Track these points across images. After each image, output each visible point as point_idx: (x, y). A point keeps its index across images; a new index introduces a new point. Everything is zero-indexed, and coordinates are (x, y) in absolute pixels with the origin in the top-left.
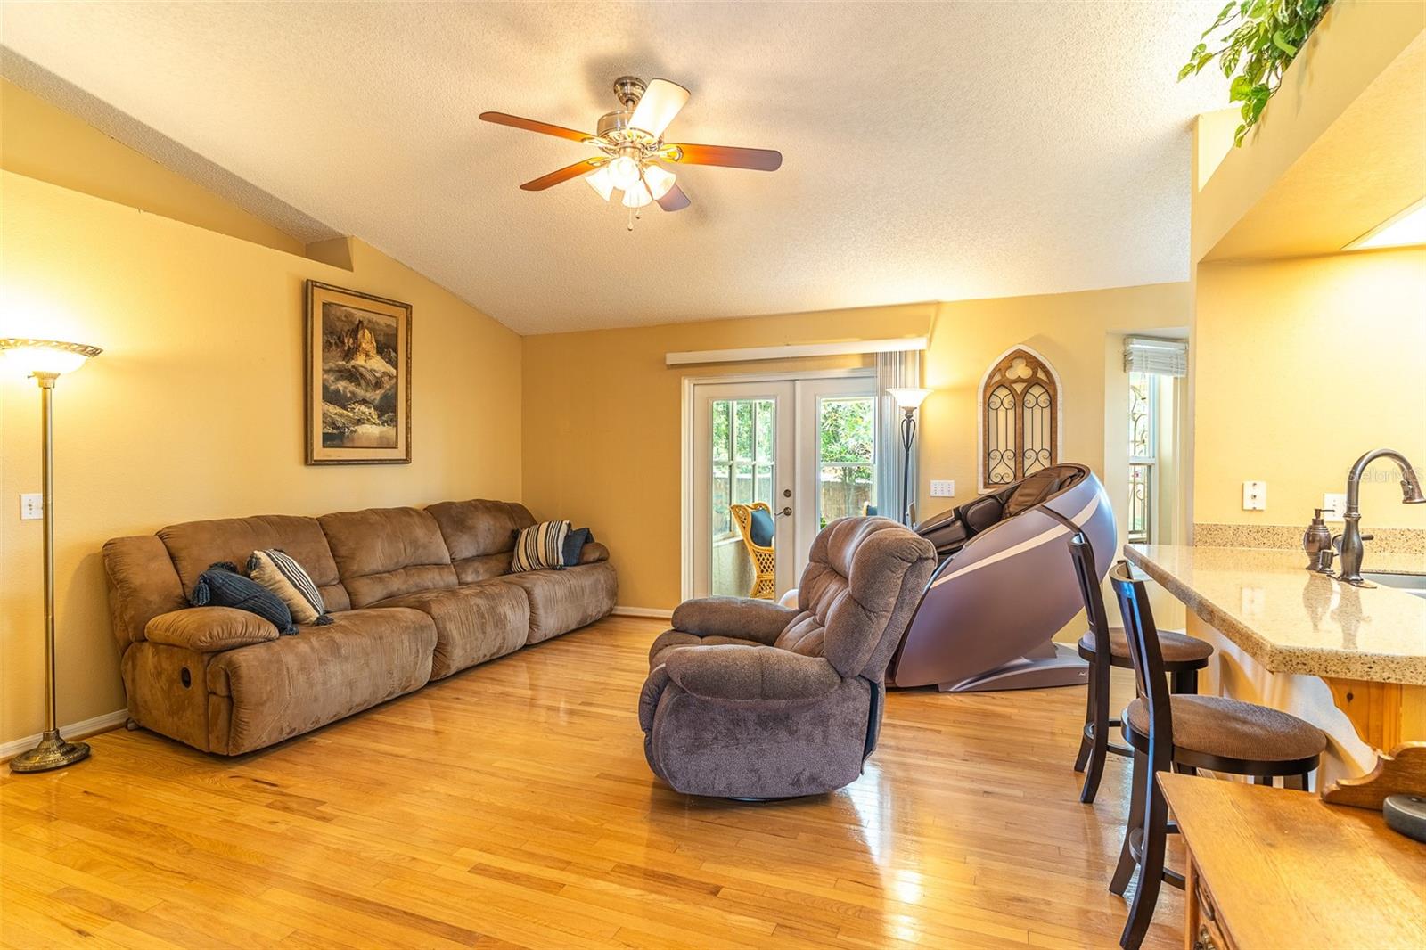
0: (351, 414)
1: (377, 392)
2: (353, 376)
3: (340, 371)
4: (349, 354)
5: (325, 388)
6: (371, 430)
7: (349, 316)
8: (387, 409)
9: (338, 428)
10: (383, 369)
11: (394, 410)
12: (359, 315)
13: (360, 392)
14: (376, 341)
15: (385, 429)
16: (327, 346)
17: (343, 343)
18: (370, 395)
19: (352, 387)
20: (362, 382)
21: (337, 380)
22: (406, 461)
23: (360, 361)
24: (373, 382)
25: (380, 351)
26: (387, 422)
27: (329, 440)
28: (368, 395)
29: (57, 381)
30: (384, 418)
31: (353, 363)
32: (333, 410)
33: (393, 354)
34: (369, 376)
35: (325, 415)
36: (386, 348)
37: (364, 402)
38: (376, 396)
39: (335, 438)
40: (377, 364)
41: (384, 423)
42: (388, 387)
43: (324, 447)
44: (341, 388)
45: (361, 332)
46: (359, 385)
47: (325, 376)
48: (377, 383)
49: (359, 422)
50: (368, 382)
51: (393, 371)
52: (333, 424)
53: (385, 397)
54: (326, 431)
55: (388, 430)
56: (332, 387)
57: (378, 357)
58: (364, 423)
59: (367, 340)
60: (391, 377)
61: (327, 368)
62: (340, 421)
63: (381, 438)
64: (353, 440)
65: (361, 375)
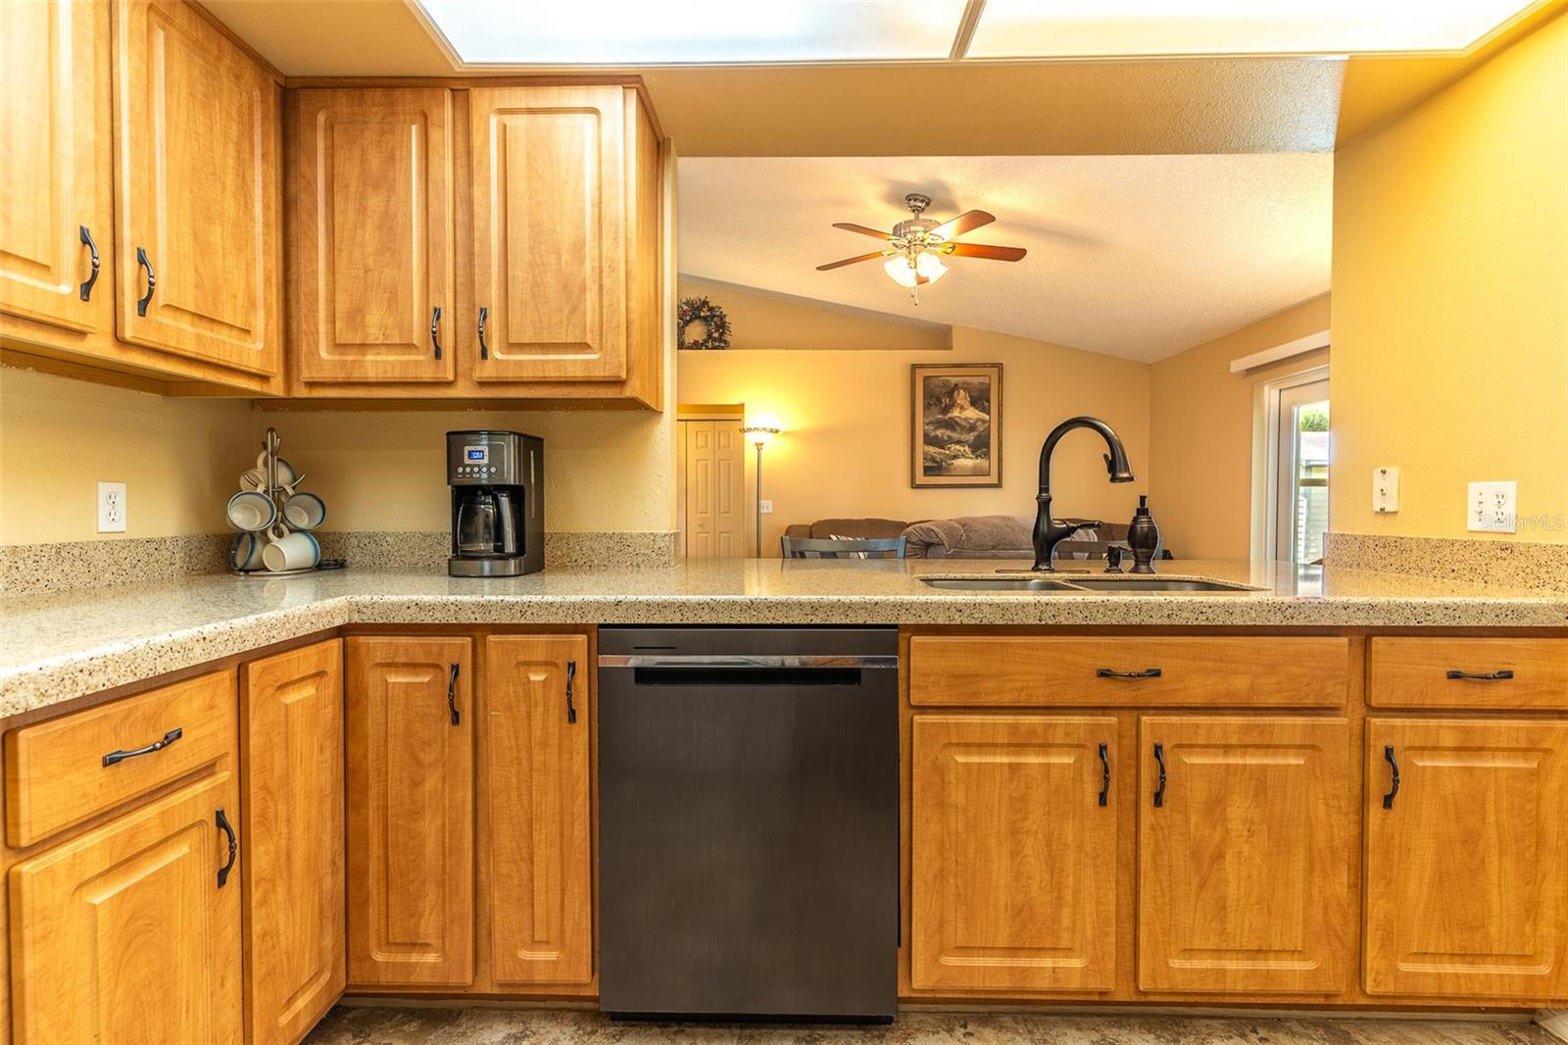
0: (948, 452)
1: (972, 434)
2: (951, 425)
3: (938, 422)
4: (947, 409)
5: (926, 435)
6: (967, 462)
7: (946, 383)
8: (980, 446)
9: (937, 462)
10: (976, 417)
11: (987, 445)
12: (954, 380)
13: (955, 436)
14: (970, 396)
15: (979, 460)
16: (927, 406)
17: (941, 403)
18: (964, 437)
19: (949, 433)
20: (957, 428)
21: (936, 428)
22: (999, 485)
23: (955, 413)
24: (968, 427)
25: (974, 403)
26: (980, 456)
27: (928, 471)
28: (963, 437)
29: (764, 447)
30: (978, 453)
31: (949, 415)
32: (932, 450)
33: (986, 404)
34: (963, 423)
35: (925, 453)
36: (980, 400)
37: (959, 442)
38: (971, 437)
39: (934, 468)
40: (972, 414)
41: (977, 457)
42: (981, 429)
43: (925, 475)
44: (939, 435)
45: (956, 392)
46: (955, 430)
47: (926, 427)
48: (971, 428)
49: (955, 457)
50: (962, 428)
51: (987, 417)
52: (933, 460)
53: (978, 437)
54: (927, 464)
55: (982, 462)
56: (933, 434)
57: (972, 408)
58: (959, 458)
59: (962, 397)
60: (984, 422)
61: (927, 421)
62: (938, 458)
63: (975, 467)
64: (949, 470)
65: (956, 423)
